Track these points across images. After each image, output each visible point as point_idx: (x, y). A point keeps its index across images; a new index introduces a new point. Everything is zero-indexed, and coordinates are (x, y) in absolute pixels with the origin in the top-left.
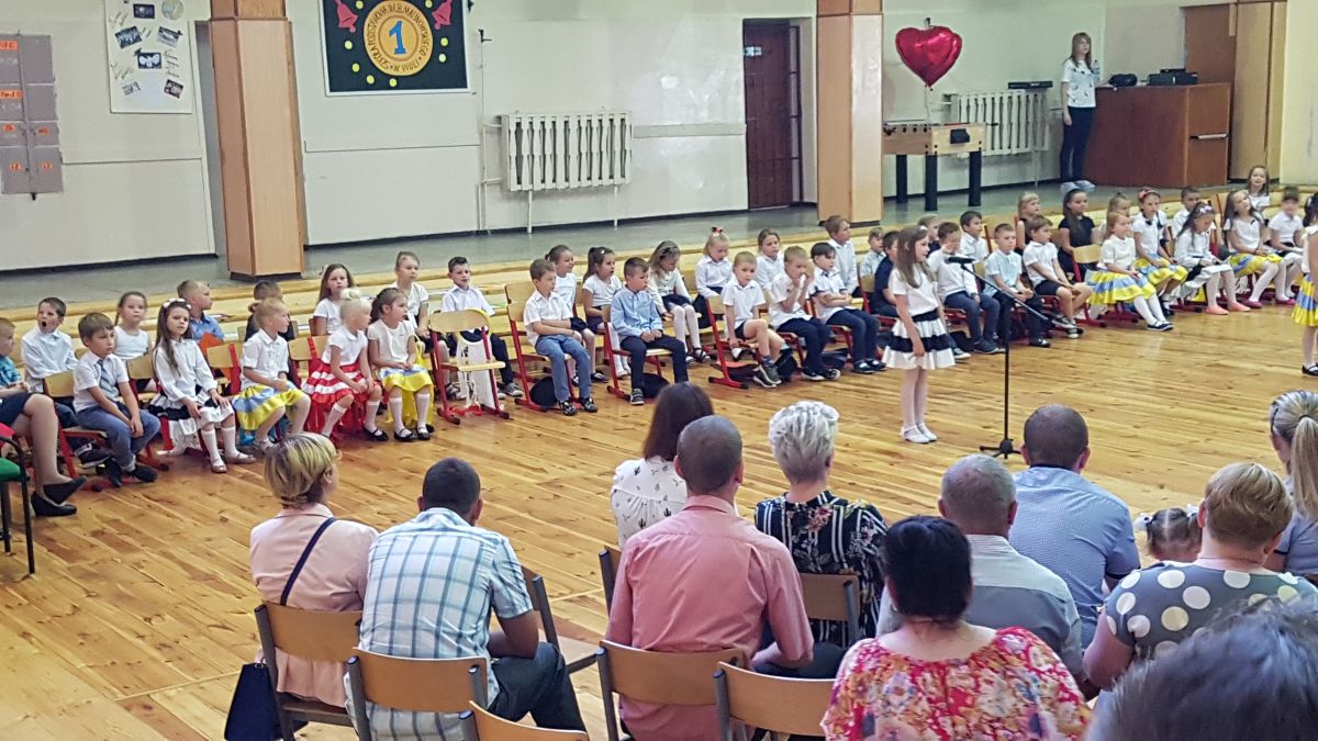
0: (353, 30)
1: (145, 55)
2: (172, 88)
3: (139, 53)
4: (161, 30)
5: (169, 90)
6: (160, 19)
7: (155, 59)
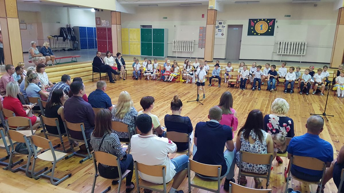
0: (253, 26)
1: (219, 30)
2: (223, 34)
3: (219, 29)
4: (222, 26)
5: (222, 35)
6: (223, 25)
7: (221, 30)
